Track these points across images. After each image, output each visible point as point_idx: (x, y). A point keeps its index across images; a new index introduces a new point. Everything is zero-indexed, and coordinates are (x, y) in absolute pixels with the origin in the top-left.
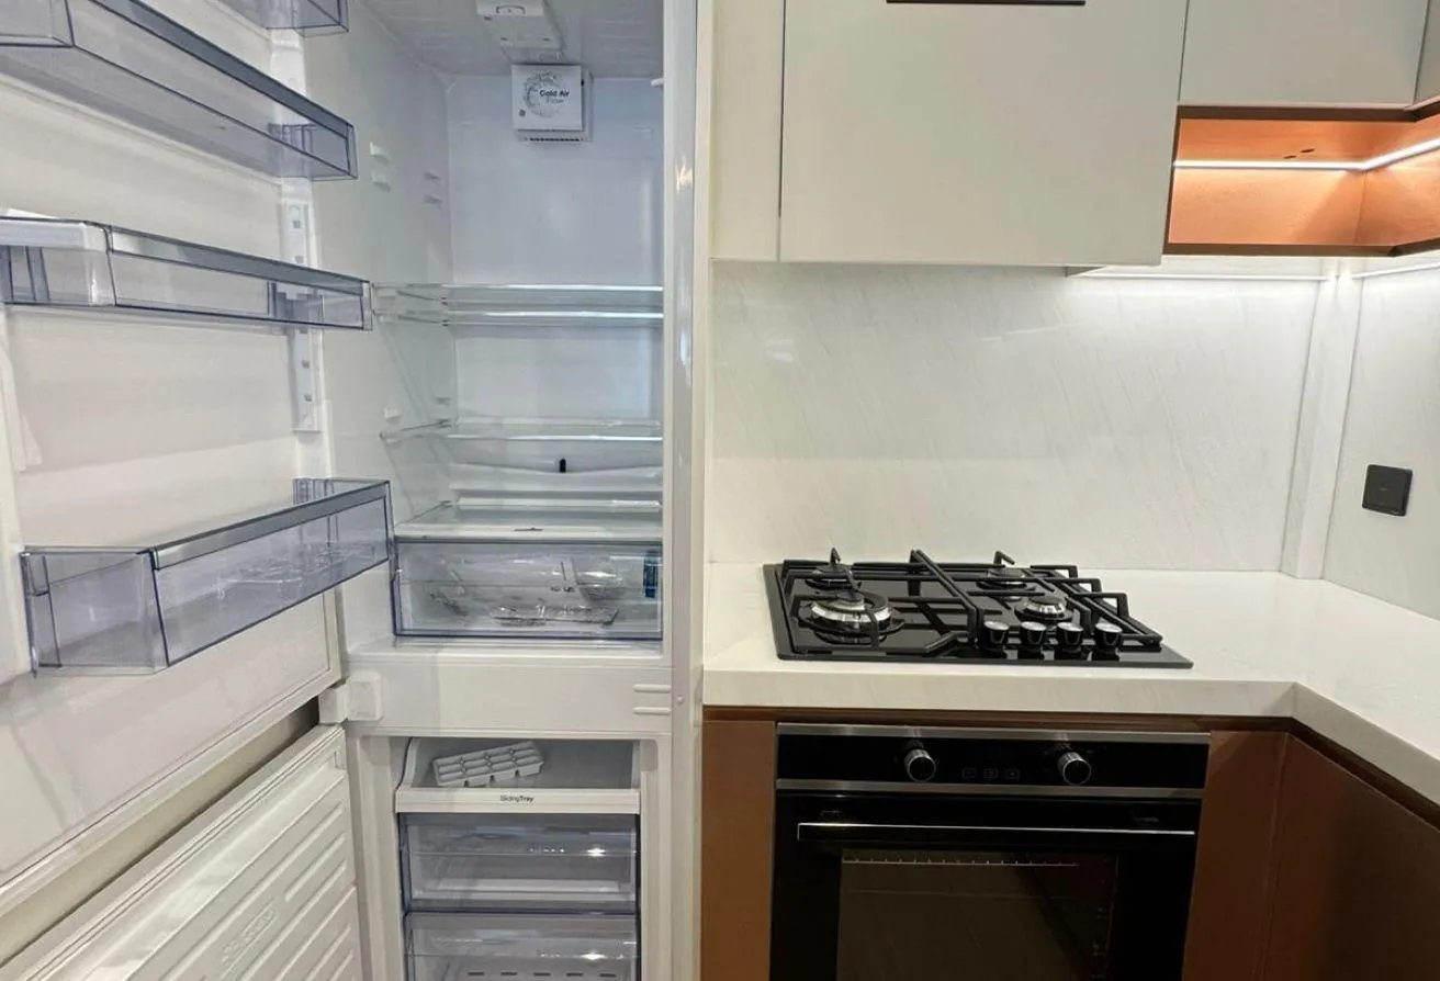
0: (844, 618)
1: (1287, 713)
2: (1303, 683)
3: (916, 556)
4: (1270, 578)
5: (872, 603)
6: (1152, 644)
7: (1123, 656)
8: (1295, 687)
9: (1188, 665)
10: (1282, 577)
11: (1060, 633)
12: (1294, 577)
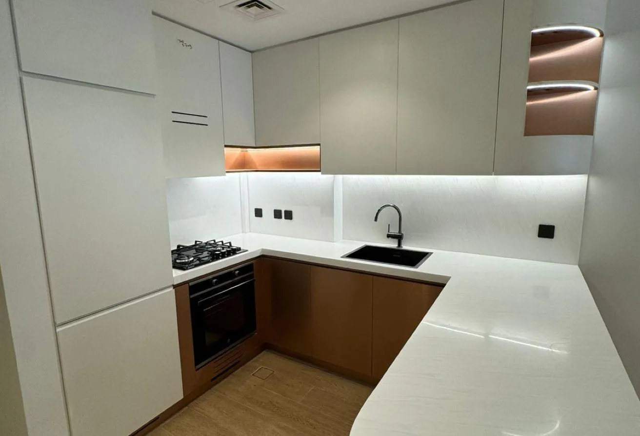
0: (184, 261)
1: (261, 254)
2: (264, 248)
3: (178, 246)
4: (241, 234)
5: (188, 257)
6: (239, 249)
7: (237, 252)
8: (263, 249)
9: (247, 251)
10: (244, 234)
11: (222, 253)
12: (246, 233)
